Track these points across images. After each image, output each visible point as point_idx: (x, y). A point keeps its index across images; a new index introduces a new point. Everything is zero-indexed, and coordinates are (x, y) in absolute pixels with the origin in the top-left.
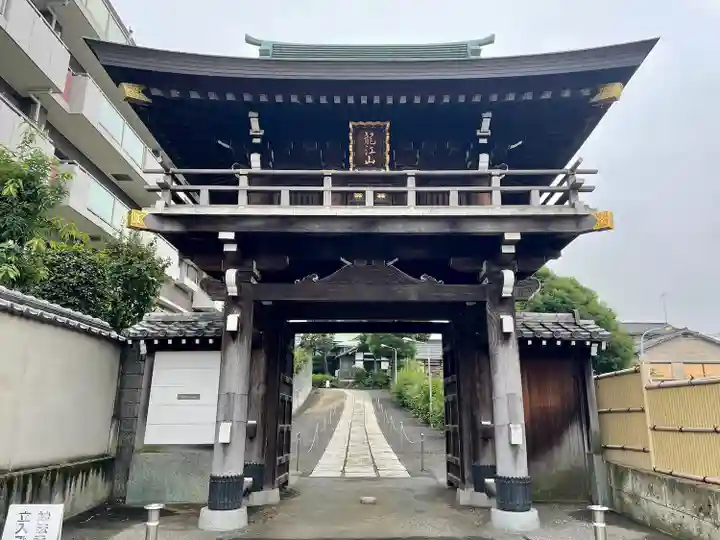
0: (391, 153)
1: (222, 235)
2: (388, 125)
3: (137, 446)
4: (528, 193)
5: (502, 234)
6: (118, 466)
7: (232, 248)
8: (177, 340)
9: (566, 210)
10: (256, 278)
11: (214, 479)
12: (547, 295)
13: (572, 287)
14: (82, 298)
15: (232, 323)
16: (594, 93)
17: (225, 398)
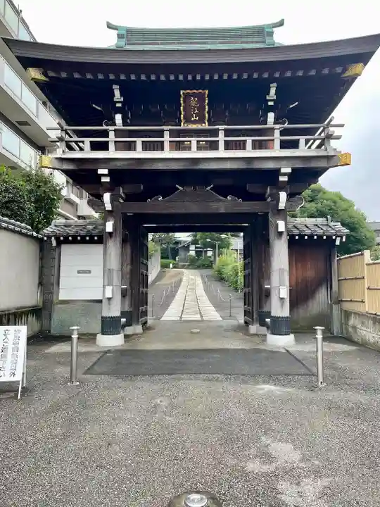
0: (208, 112)
1: (100, 171)
2: (207, 92)
3: (55, 301)
4: (298, 141)
5: (280, 169)
6: (45, 313)
7: (107, 179)
8: (75, 237)
9: (321, 153)
10: (122, 198)
11: (103, 319)
12: (319, 205)
13: (337, 199)
14: (12, 210)
15: (109, 227)
16: (345, 70)
17: (107, 272)
